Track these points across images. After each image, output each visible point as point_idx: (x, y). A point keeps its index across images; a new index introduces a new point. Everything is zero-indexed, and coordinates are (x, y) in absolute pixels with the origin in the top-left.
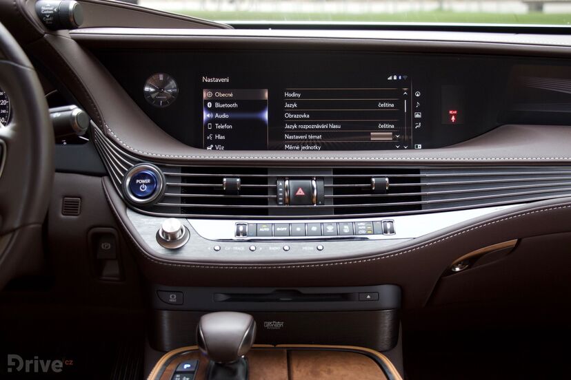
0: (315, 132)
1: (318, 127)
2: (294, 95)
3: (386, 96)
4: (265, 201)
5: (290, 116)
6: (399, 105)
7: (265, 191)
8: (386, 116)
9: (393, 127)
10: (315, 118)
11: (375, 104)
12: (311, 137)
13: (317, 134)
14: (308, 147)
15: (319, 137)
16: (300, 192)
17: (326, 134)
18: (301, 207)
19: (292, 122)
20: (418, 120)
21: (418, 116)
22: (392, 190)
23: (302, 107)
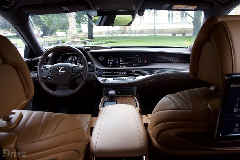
0: (125, 64)
2: (121, 59)
3: (135, 59)
4: (117, 75)
6: (137, 60)
7: (117, 73)
8: (135, 61)
9: (136, 63)
10: (125, 62)
11: (133, 60)
16: (122, 73)
17: (126, 64)
18: (122, 76)
19: (121, 63)
21: (140, 61)
22: (136, 73)
23: (123, 60)
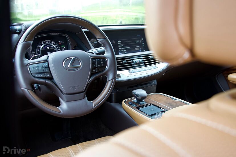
1: (125, 48)
2: (120, 41)
3: (137, 40)
4: (131, 65)
5: (119, 46)
6: (139, 42)
7: (131, 63)
8: (138, 44)
9: (139, 46)
10: (125, 46)
11: (135, 42)
12: (124, 51)
13: (125, 50)
14: (124, 53)
15: (126, 50)
16: (138, 62)
17: (127, 49)
18: (139, 65)
19: (120, 47)
20: (143, 45)
23: (122, 44)
